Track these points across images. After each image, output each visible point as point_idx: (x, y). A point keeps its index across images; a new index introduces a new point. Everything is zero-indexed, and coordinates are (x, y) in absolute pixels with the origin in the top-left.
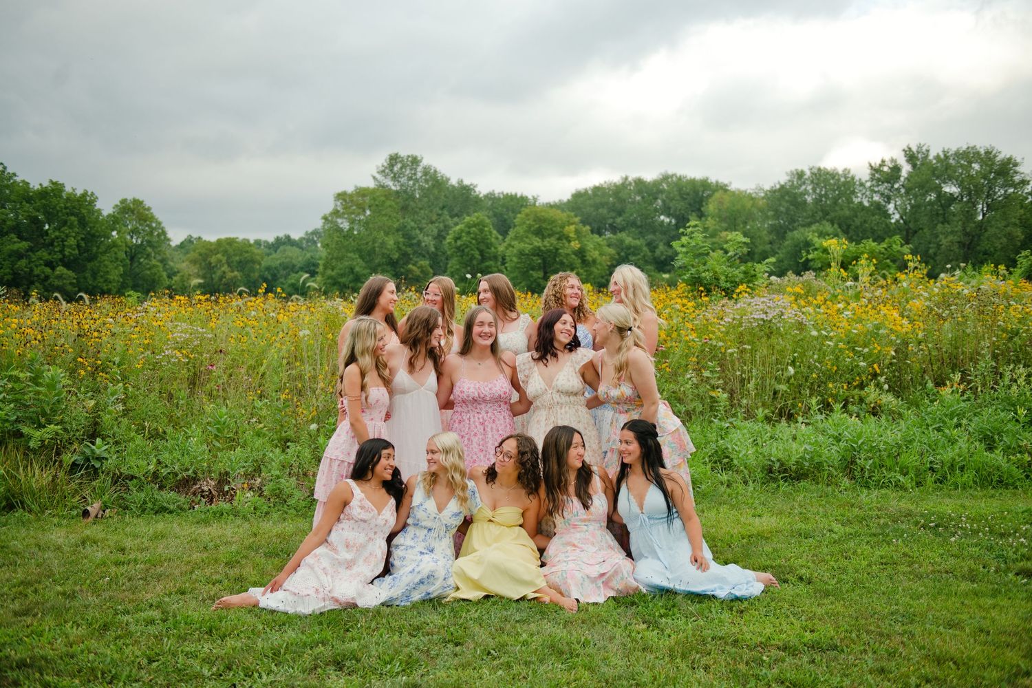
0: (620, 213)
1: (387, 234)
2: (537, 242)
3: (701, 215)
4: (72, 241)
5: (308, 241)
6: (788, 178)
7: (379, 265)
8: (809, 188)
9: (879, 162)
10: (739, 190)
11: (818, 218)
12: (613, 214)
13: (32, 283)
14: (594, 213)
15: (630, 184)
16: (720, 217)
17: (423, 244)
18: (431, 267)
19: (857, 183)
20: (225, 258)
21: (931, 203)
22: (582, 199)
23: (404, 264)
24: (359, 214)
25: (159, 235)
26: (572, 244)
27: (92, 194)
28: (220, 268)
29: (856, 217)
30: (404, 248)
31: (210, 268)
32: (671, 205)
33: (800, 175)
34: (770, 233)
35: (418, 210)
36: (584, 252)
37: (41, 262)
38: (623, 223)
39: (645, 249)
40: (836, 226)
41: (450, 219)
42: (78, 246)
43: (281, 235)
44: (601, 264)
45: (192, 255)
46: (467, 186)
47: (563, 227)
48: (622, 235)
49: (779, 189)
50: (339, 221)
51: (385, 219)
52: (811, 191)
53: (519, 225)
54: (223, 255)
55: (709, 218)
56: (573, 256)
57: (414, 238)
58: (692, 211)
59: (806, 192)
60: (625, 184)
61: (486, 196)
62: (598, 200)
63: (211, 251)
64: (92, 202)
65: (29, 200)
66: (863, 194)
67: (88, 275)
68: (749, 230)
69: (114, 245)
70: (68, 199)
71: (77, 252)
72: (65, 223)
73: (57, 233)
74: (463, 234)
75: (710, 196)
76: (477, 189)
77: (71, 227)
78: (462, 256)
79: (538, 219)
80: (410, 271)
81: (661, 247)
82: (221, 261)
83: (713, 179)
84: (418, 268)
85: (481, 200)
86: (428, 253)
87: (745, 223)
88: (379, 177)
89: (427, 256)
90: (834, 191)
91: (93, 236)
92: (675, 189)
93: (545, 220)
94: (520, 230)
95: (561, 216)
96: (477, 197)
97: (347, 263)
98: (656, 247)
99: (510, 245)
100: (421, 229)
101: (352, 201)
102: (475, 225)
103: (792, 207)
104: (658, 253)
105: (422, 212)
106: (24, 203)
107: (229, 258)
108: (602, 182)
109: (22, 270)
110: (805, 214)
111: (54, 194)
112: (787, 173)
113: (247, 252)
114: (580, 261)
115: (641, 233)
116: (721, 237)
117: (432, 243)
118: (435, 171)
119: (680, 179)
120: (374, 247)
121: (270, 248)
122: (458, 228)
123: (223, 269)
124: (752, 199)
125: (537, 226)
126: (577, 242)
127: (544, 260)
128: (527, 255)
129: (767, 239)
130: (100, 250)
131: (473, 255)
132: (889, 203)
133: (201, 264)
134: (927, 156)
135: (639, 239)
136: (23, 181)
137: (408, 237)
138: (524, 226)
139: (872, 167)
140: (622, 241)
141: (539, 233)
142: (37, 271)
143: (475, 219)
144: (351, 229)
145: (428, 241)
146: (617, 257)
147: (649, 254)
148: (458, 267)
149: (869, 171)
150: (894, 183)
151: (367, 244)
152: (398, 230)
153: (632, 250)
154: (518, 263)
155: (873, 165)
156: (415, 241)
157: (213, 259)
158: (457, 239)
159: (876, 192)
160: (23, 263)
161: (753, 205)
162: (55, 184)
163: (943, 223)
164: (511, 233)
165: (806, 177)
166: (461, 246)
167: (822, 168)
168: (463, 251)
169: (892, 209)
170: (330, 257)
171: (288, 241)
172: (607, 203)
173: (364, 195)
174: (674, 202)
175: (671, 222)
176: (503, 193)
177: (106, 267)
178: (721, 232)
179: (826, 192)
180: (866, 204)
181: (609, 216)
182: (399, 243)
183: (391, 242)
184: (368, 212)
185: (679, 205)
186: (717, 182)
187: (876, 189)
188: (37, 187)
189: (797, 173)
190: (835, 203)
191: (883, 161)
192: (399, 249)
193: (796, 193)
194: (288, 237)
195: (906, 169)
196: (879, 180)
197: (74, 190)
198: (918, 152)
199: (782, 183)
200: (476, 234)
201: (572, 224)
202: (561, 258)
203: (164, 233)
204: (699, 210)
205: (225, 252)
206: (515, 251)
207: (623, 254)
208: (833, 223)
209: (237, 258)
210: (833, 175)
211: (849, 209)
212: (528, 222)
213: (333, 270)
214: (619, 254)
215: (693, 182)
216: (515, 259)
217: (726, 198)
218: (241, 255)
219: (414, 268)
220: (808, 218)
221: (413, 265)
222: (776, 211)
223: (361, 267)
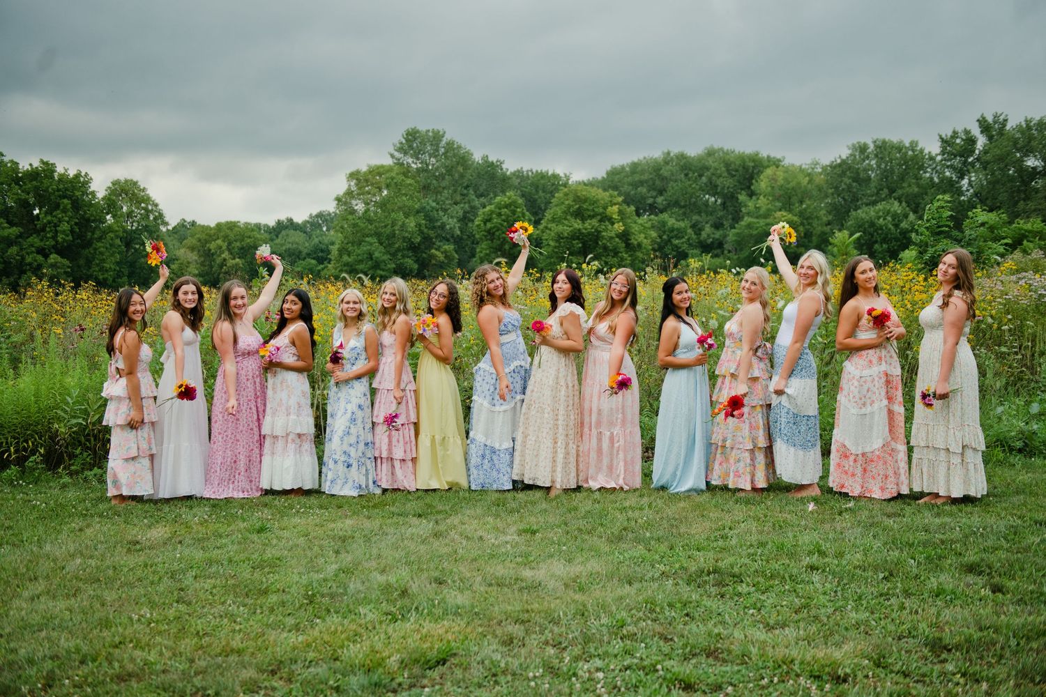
0: (661, 192)
1: (407, 215)
2: (577, 224)
3: (751, 194)
4: (65, 226)
5: (312, 224)
6: (849, 152)
7: (398, 250)
8: (873, 162)
9: (950, 134)
10: (793, 165)
11: (883, 196)
12: (654, 194)
13: (24, 272)
14: (633, 192)
15: (672, 158)
16: (773, 196)
17: (448, 227)
18: (456, 252)
19: (927, 157)
20: (226, 244)
21: (1012, 179)
22: (618, 176)
23: (426, 249)
24: (374, 195)
25: (155, 219)
26: (616, 226)
27: (86, 174)
28: (220, 256)
29: (926, 194)
30: (426, 230)
31: (208, 255)
32: (718, 182)
33: (863, 149)
34: (829, 213)
35: (441, 189)
36: (628, 235)
37: (33, 249)
38: (664, 203)
39: (690, 231)
40: (904, 204)
41: (476, 199)
42: (72, 231)
43: (283, 217)
44: (645, 248)
45: (190, 241)
46: (492, 163)
47: (605, 208)
48: (665, 216)
49: (840, 165)
50: (354, 202)
51: (404, 198)
52: (875, 166)
53: (556, 206)
54: (224, 241)
55: (761, 197)
56: (617, 239)
57: (437, 221)
58: (742, 189)
59: (870, 168)
60: (667, 160)
61: (514, 174)
62: (637, 178)
63: (210, 236)
64: (86, 183)
65: (17, 180)
66: (933, 169)
67: (82, 262)
68: (805, 209)
69: (110, 229)
70: (60, 180)
71: (70, 238)
72: (57, 206)
73: (49, 218)
74: (494, 216)
75: (760, 172)
76: (504, 166)
77: (65, 211)
78: (492, 240)
79: (578, 199)
80: (433, 256)
81: (708, 229)
82: (221, 247)
83: (764, 154)
84: (442, 253)
85: (509, 178)
86: (453, 237)
87: (801, 202)
88: (397, 155)
89: (452, 241)
90: (901, 165)
91: (88, 220)
92: (722, 165)
93: (585, 200)
94: (559, 211)
95: (603, 196)
96: (504, 175)
97: (365, 248)
98: (701, 230)
99: (546, 228)
100: (445, 210)
101: (367, 181)
102: (506, 206)
103: (854, 184)
104: (704, 235)
105: (446, 191)
106: (13, 185)
107: (230, 244)
108: (641, 157)
109: (14, 259)
110: (869, 191)
111: (46, 175)
112: (848, 146)
113: (250, 237)
114: (624, 245)
115: (684, 214)
116: (775, 218)
117: (457, 225)
118: (459, 147)
119: (727, 153)
120: (394, 230)
121: (270, 233)
122: (488, 208)
123: (223, 256)
124: (809, 175)
125: (577, 206)
126: (621, 224)
127: (584, 243)
128: (567, 238)
129: (825, 219)
130: (96, 236)
131: (504, 239)
132: (963, 179)
133: (199, 251)
134: (1004, 126)
135: (683, 220)
136: (12, 161)
137: (430, 219)
138: (563, 207)
139: (941, 138)
140: (664, 224)
141: (579, 214)
142: (29, 259)
143: (506, 199)
144: (367, 211)
145: (452, 224)
146: (659, 240)
147: (694, 237)
148: (488, 252)
149: (939, 144)
150: (968, 156)
151: (386, 226)
152: (418, 212)
153: (675, 232)
154: (555, 247)
155: (944, 136)
156: (439, 224)
157: (212, 246)
158: (485, 222)
159: (948, 167)
160: (13, 250)
161: (810, 182)
162: (46, 164)
163: (1024, 200)
164: (548, 214)
165: (869, 150)
166: (491, 228)
167: (887, 140)
168: (493, 234)
169: (966, 185)
170: (346, 242)
171: (290, 225)
172: (646, 182)
173: (380, 174)
174: (721, 179)
175: (716, 201)
176: (531, 171)
177: (102, 253)
178: (775, 212)
179: (891, 167)
180: (936, 180)
181: (649, 195)
182: (420, 225)
183: (411, 223)
184: (385, 192)
185: (726, 183)
186: (768, 157)
187: (949, 163)
188: (27, 167)
189: (860, 147)
190: (902, 178)
191: (955, 133)
192: (421, 232)
193: (859, 169)
194: (290, 220)
195: (981, 141)
196: (950, 153)
197: (66, 170)
198: (995, 122)
199: (844, 157)
200: (508, 216)
201: (615, 204)
202: (604, 241)
203: (161, 216)
204: (749, 188)
205: (226, 237)
206: (553, 234)
207: (665, 237)
208: (900, 202)
209: (238, 244)
210: (899, 148)
211: (918, 185)
212: (567, 202)
213: (349, 255)
214: (660, 237)
215: (742, 158)
216: (552, 243)
217: (780, 175)
218: (243, 240)
219: (437, 253)
220: (872, 196)
221: (436, 249)
222: (836, 188)
223: (380, 252)
